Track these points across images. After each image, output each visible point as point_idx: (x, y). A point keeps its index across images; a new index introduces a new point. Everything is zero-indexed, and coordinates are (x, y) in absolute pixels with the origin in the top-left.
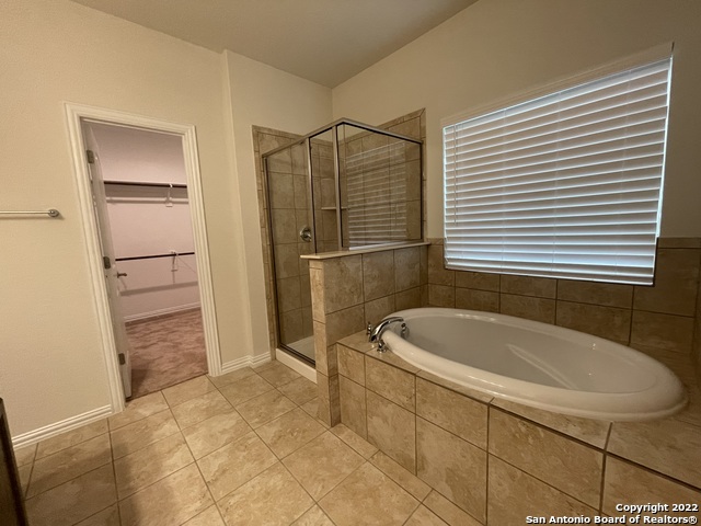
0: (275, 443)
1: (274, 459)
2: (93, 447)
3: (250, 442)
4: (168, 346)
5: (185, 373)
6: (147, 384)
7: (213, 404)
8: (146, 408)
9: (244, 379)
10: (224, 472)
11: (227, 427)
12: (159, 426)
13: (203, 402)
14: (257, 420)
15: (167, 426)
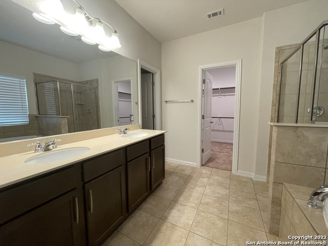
0: (233, 212)
1: (226, 217)
2: (187, 172)
3: (224, 204)
4: (227, 155)
5: (224, 166)
6: (211, 164)
7: (224, 182)
8: (205, 170)
9: (244, 182)
10: (207, 204)
11: (221, 193)
12: (203, 177)
13: (221, 179)
14: (234, 199)
15: (205, 179)
